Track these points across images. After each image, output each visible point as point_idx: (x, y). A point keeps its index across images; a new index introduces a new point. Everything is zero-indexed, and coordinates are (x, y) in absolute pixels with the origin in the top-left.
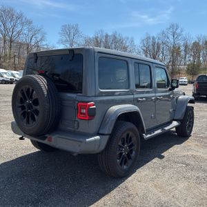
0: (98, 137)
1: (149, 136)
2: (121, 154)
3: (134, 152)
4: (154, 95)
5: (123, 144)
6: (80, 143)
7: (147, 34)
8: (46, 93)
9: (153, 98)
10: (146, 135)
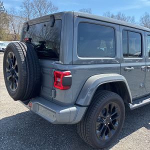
0: (74, 108)
1: (136, 105)
2: (102, 125)
3: (117, 123)
4: (144, 63)
5: (105, 115)
6: (54, 114)
7: (146, 13)
8: (23, 60)
9: (143, 67)
10: (133, 104)
